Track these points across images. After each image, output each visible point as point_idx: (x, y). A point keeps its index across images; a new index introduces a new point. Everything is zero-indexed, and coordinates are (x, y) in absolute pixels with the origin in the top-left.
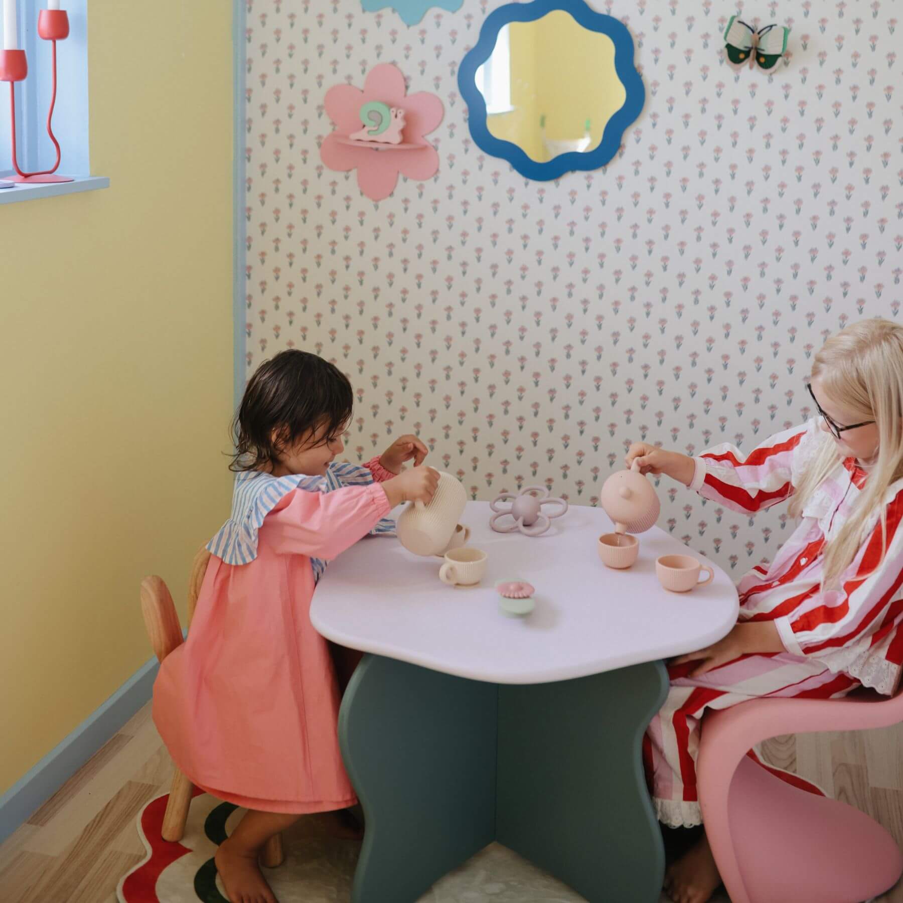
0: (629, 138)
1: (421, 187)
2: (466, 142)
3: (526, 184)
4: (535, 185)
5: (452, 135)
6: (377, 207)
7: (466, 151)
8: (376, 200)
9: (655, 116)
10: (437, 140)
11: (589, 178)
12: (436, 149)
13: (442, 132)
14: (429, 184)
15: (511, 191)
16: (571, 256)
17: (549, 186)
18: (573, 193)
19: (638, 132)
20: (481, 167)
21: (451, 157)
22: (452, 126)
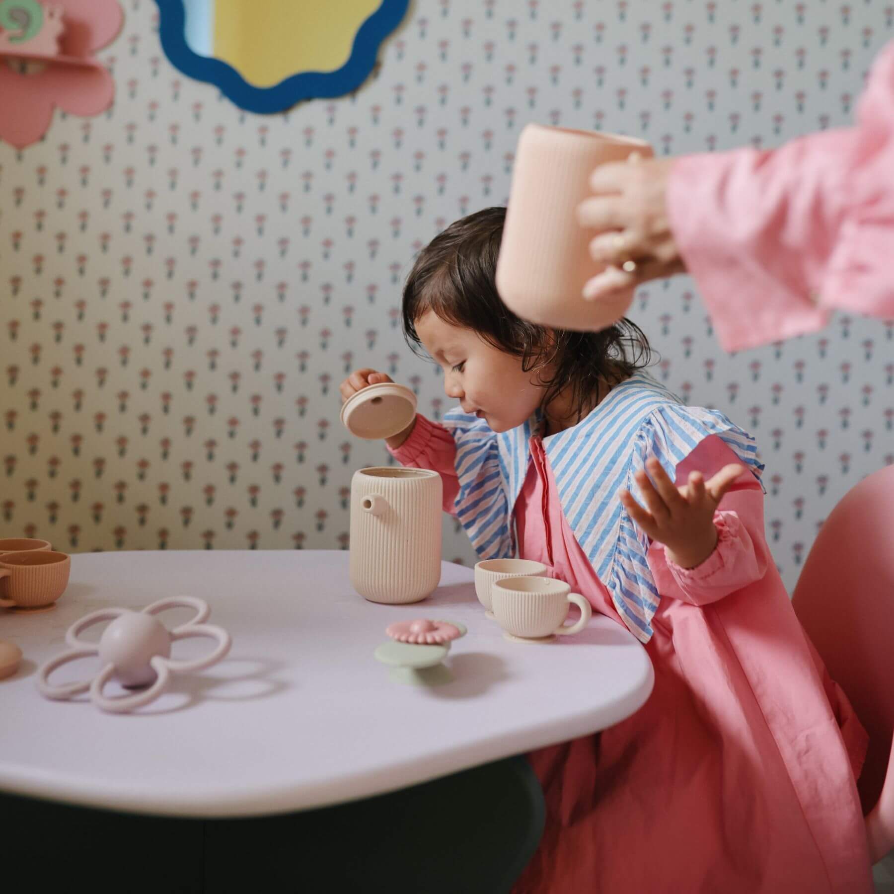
0: (389, 53)
1: (87, 127)
2: (155, 61)
3: (242, 120)
4: (254, 120)
5: (134, 51)
6: (20, 158)
7: (155, 73)
8: (20, 147)
9: (423, 22)
10: (112, 60)
11: (331, 110)
12: (110, 71)
13: (120, 48)
14: (99, 123)
15: (219, 130)
16: (306, 221)
17: (274, 122)
18: (309, 132)
19: (401, 45)
20: (176, 96)
21: (133, 84)
22: (135, 39)
